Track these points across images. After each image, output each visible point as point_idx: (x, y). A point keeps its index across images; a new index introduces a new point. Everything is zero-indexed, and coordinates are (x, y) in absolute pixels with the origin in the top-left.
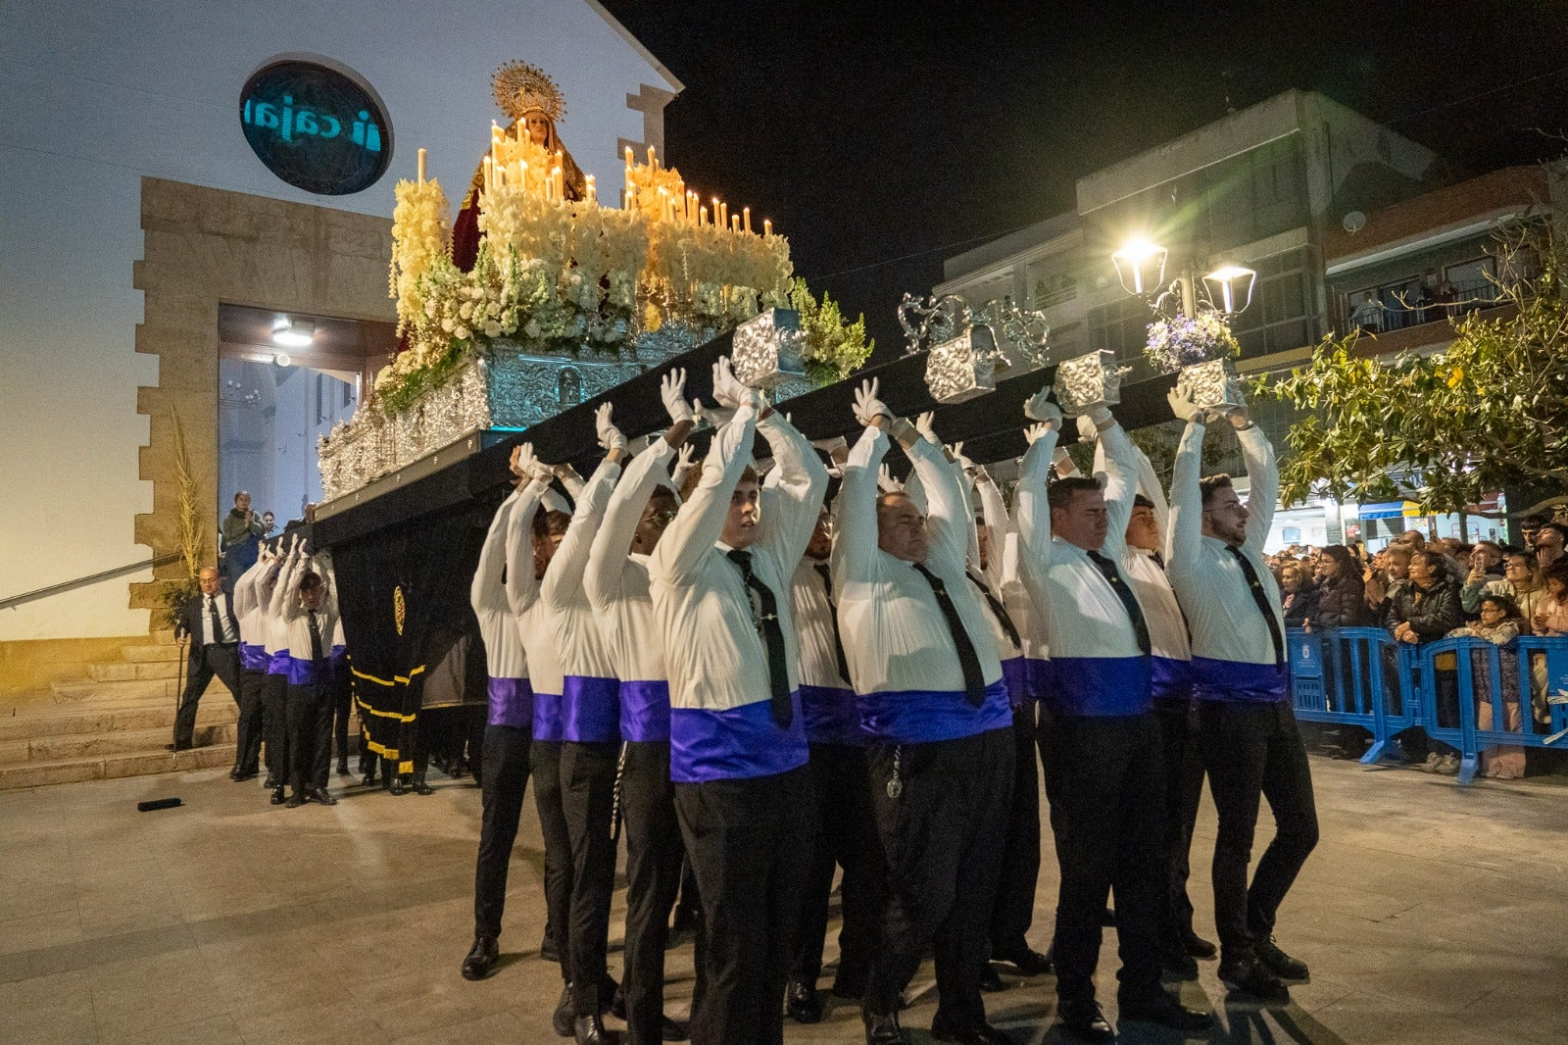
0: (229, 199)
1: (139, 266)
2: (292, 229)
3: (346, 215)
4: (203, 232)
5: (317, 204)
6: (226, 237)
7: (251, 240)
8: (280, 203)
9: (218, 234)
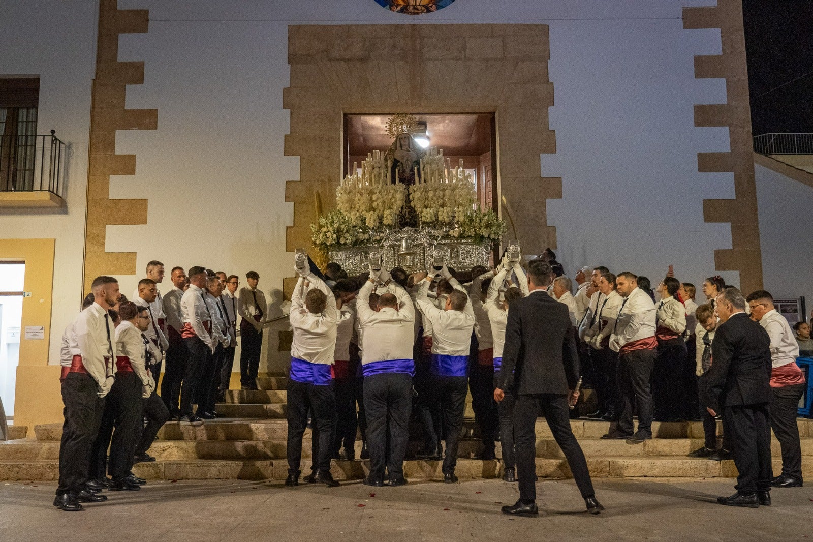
0: (347, 31)
1: (286, 91)
2: (394, 47)
3: (436, 27)
4: (330, 60)
5: (413, 23)
6: (345, 60)
7: (364, 60)
8: (385, 28)
9: (339, 60)
